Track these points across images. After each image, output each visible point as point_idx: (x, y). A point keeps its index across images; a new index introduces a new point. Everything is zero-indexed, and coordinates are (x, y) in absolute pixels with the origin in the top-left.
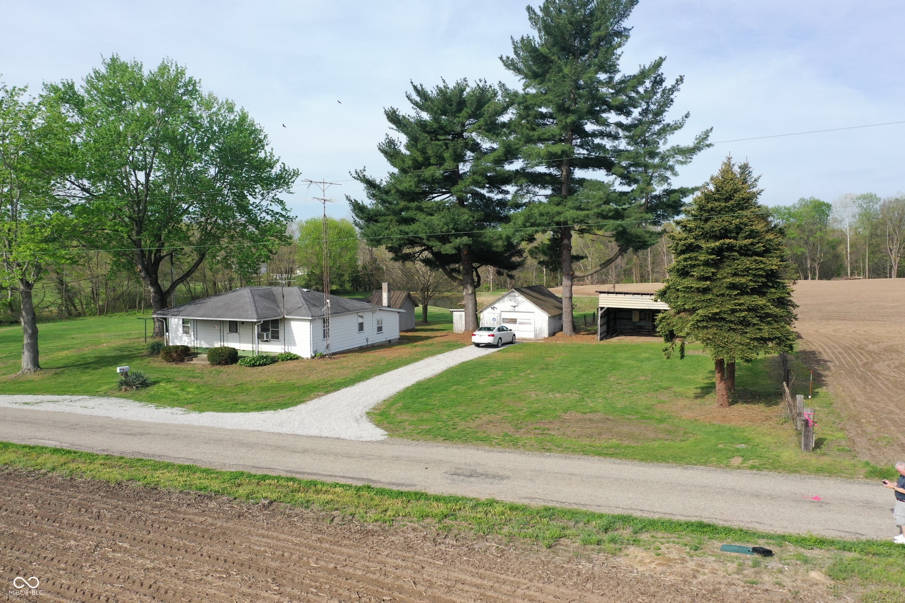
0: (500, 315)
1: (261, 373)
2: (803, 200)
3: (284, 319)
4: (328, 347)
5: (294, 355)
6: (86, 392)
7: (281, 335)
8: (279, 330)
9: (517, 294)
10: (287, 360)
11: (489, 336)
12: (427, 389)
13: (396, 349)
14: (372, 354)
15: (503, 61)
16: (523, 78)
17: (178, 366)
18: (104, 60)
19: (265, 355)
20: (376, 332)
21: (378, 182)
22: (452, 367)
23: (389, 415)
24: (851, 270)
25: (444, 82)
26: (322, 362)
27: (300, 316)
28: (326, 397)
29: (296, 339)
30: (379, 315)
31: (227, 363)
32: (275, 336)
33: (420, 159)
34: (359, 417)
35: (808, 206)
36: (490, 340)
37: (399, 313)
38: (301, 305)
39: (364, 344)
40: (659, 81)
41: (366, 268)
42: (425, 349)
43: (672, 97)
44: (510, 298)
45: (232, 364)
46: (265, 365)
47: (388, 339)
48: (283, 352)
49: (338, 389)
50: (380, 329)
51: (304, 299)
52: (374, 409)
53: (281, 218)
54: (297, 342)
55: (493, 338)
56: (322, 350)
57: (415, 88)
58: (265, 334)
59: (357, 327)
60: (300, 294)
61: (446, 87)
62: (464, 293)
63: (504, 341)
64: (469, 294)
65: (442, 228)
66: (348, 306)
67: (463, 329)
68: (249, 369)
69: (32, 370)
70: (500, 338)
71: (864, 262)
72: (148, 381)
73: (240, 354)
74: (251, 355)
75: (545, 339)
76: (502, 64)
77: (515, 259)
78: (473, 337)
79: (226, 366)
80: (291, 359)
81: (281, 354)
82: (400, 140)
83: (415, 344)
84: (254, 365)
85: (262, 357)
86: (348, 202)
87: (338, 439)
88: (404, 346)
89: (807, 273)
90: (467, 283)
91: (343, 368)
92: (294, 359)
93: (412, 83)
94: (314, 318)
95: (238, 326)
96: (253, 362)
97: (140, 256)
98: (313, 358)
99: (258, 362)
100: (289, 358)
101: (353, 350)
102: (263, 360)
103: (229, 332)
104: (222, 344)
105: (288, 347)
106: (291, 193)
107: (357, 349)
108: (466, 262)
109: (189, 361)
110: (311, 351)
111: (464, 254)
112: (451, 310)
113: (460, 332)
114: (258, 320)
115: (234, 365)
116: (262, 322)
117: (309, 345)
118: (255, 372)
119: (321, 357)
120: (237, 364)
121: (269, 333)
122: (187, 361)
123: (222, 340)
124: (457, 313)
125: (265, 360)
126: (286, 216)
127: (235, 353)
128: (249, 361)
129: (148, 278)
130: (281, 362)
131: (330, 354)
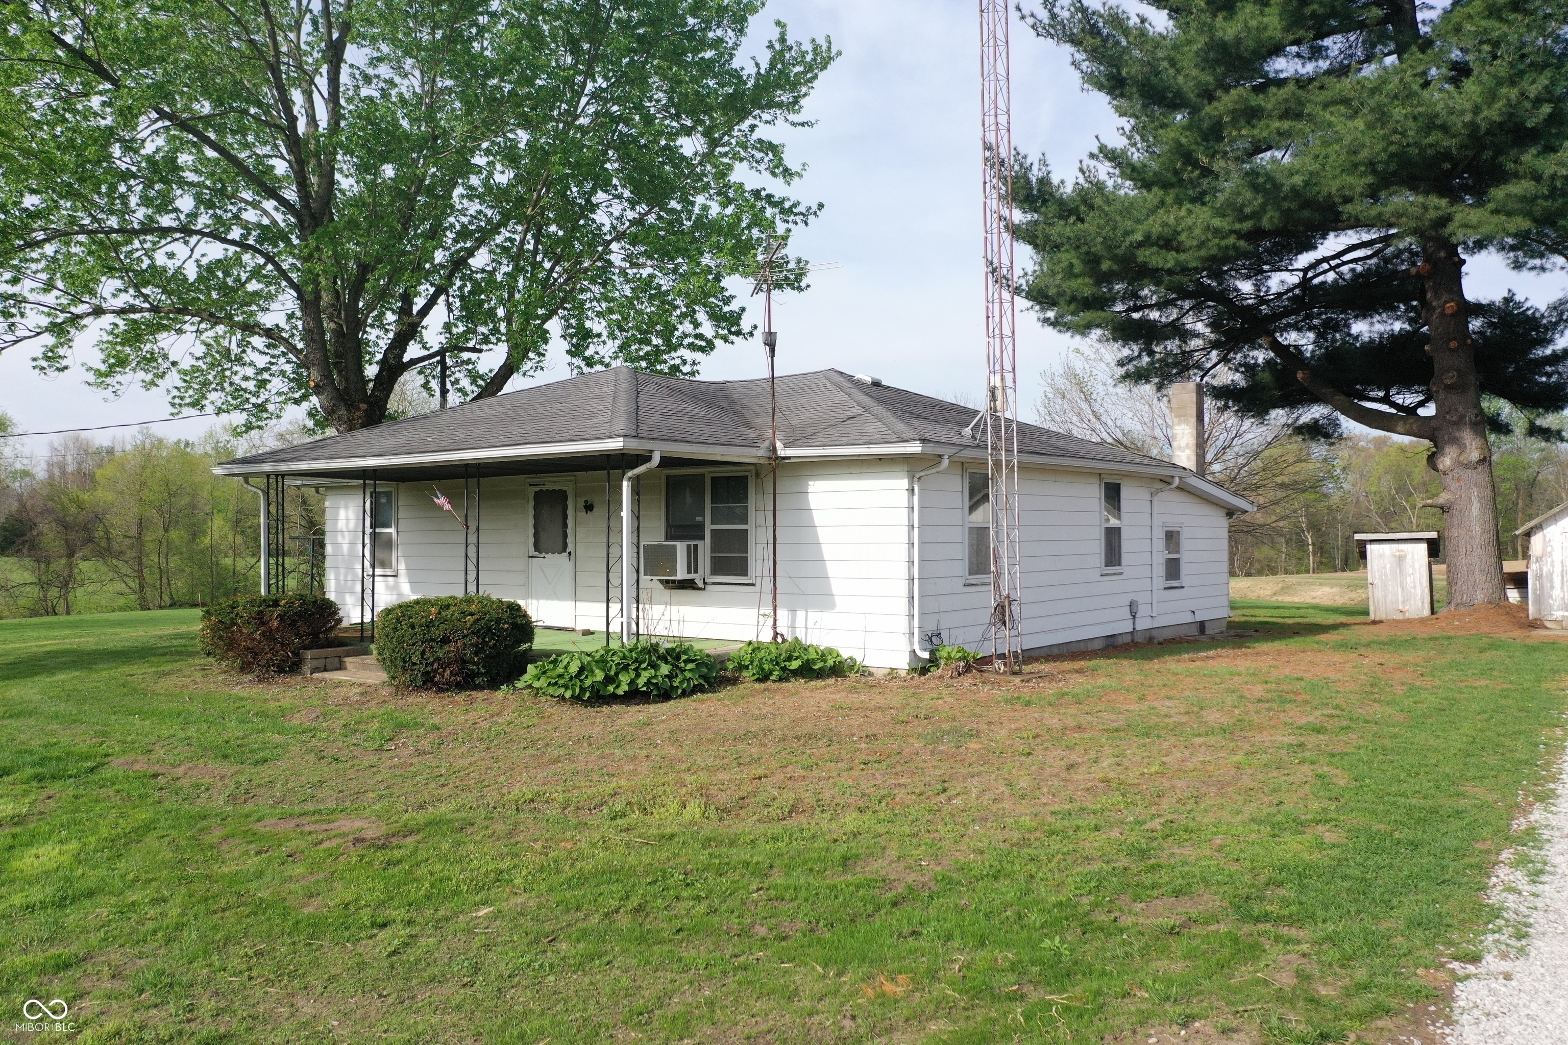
3: (774, 469)
4: (1000, 616)
5: (824, 655)
8: (750, 527)
10: (787, 675)
19: (666, 643)
27: (854, 443)
29: (833, 568)
30: (1170, 510)
31: (466, 682)
37: (1230, 511)
38: (857, 411)
39: (1123, 624)
45: (494, 685)
46: (665, 695)
47: (1199, 617)
48: (766, 637)
50: (1173, 570)
54: (836, 587)
58: (681, 548)
59: (1098, 547)
62: (1446, 462)
64: (1466, 466)
67: (1420, 602)
68: (569, 712)
73: (540, 642)
74: (591, 646)
79: (461, 697)
80: (808, 671)
81: (755, 647)
84: (599, 697)
85: (653, 658)
90: (1459, 423)
92: (820, 674)
94: (939, 450)
95: (570, 522)
96: (599, 676)
97: (316, 337)
98: (924, 671)
99: (625, 679)
100: (795, 665)
101: (1082, 647)
102: (654, 666)
103: (532, 552)
104: (472, 589)
105: (793, 611)
106: (803, 124)
107: (1097, 645)
108: (1453, 344)
109: (325, 670)
110: (912, 634)
111: (1443, 314)
112: (1358, 537)
113: (1400, 617)
114: (635, 445)
115: (499, 694)
116: (656, 459)
117: (905, 602)
118: (596, 730)
119: (968, 669)
120: (519, 685)
121: (700, 543)
122: (315, 670)
123: (471, 567)
124: (1386, 547)
125: (665, 669)
126: (787, 205)
127: (515, 626)
128: (582, 669)
129: (342, 412)
130: (757, 686)
131: (1016, 655)
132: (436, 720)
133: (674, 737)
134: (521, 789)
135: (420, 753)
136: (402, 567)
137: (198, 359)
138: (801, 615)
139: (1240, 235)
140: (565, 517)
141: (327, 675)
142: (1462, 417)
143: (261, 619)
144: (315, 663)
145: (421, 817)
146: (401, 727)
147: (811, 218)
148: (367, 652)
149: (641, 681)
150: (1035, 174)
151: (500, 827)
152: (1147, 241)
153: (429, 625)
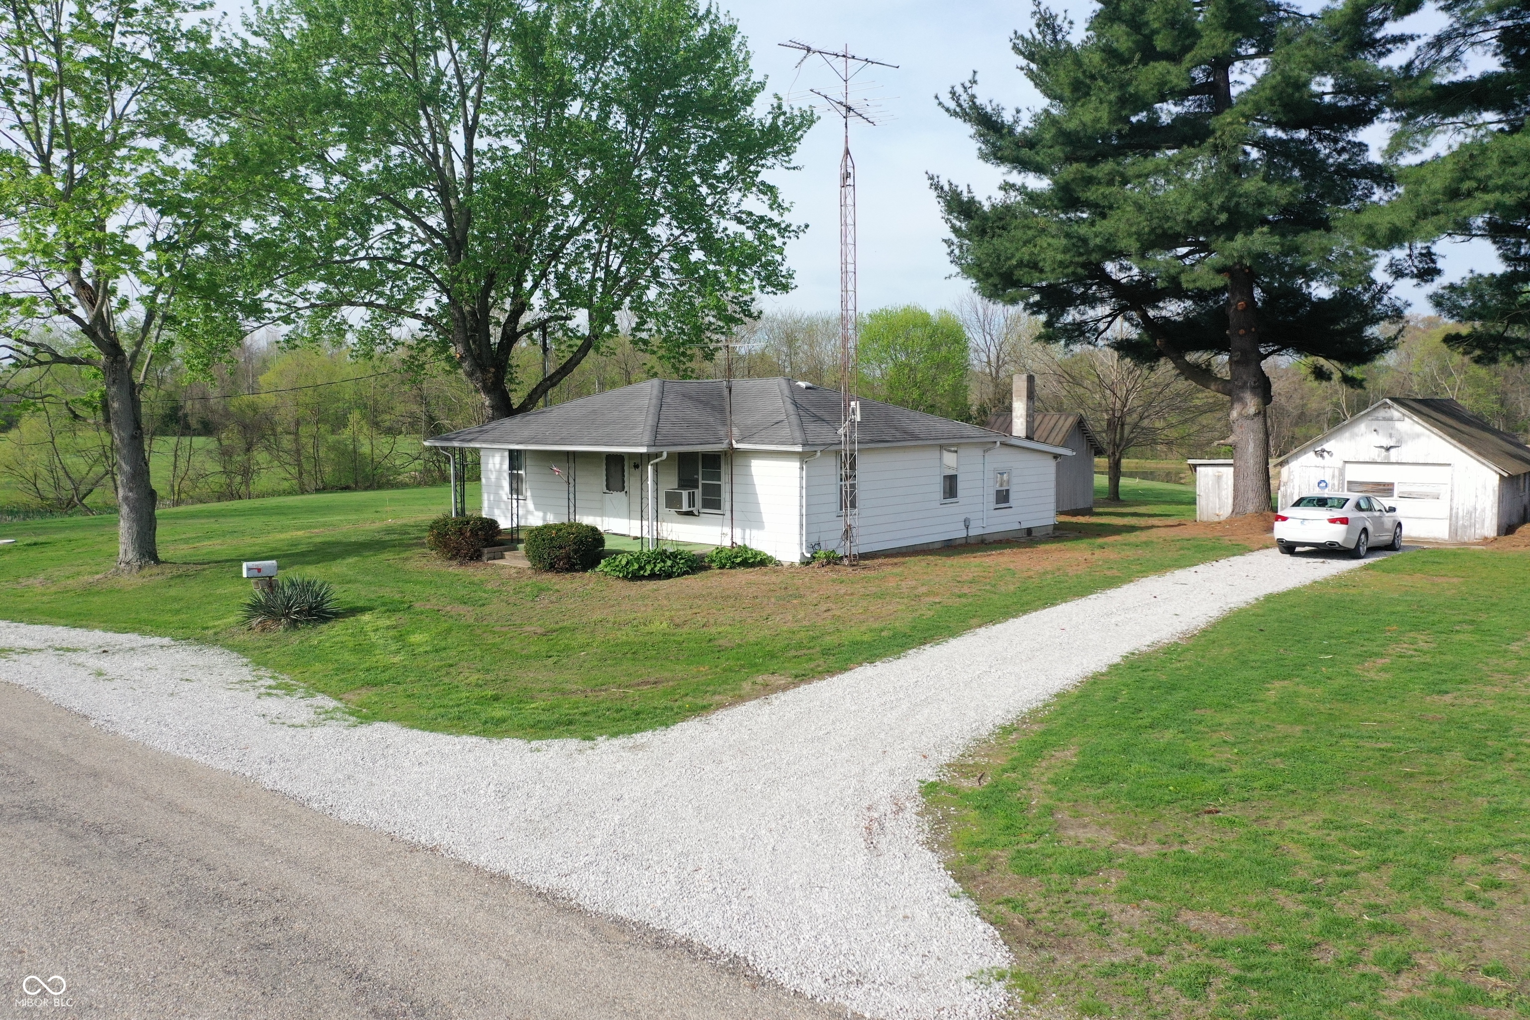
0: (1342, 472)
1: (643, 598)
3: (732, 454)
4: (847, 533)
5: (756, 554)
7: (725, 496)
8: (722, 483)
9: (1396, 412)
10: (734, 566)
11: (1333, 521)
12: (1173, 688)
13: (1046, 552)
14: (977, 561)
17: (461, 570)
19: (671, 549)
20: (993, 505)
21: (1007, 117)
22: (1241, 611)
26: (827, 574)
27: (771, 443)
28: (790, 694)
29: (763, 508)
30: (1000, 458)
31: (571, 568)
32: (712, 501)
34: (885, 807)
36: (1336, 534)
37: (1056, 456)
38: (783, 417)
39: (958, 533)
41: (985, 412)
42: (1130, 553)
44: (1375, 425)
45: (585, 570)
46: (669, 576)
47: (1026, 525)
48: (727, 543)
49: (844, 668)
50: (1003, 497)
51: (795, 403)
52: (960, 768)
53: (770, 232)
54: (765, 517)
55: (1343, 527)
56: (833, 543)
58: (685, 494)
59: (937, 487)
60: (786, 392)
62: (1234, 414)
63: (1373, 540)
64: (1247, 417)
65: (1190, 210)
66: (915, 428)
67: (1229, 509)
68: (620, 584)
69: (138, 564)
70: (1364, 531)
72: (329, 606)
73: (609, 545)
74: (636, 548)
75: (1489, 540)
77: (1374, 331)
78: (1278, 525)
79: (568, 576)
80: (745, 563)
81: (720, 550)
82: (1070, 17)
83: (1100, 541)
84: (636, 577)
85: (663, 555)
86: (933, 194)
88: (1069, 544)
90: (1243, 387)
91: (881, 596)
92: (753, 565)
94: (813, 449)
95: (626, 474)
96: (636, 566)
97: (461, 324)
98: (808, 563)
99: (649, 568)
100: (739, 560)
101: (925, 547)
102: (664, 562)
103: (605, 490)
104: (572, 517)
105: (744, 530)
106: (794, 168)
107: (937, 546)
108: (1242, 332)
109: (494, 559)
110: (801, 544)
111: (1236, 309)
112: (1190, 461)
113: (1216, 519)
114: (653, 450)
115: (588, 574)
116: (665, 455)
117: (798, 527)
118: (633, 593)
119: (828, 563)
120: (597, 570)
121: (696, 491)
122: (489, 559)
123: (571, 505)
124: (1210, 470)
125: (669, 563)
126: (783, 226)
127: (595, 539)
128: (627, 563)
129: (478, 374)
130: (718, 571)
131: (855, 556)
132: (557, 587)
133: (667, 597)
134: (597, 616)
135: (552, 602)
136: (529, 494)
137: (367, 322)
138: (748, 531)
139: (1077, 264)
140: (623, 471)
141: (496, 562)
142: (1245, 383)
143: (461, 532)
144: (491, 555)
145: (557, 626)
146: (541, 590)
147: (801, 234)
148: (516, 549)
149: (657, 569)
150: (965, 196)
151: (588, 630)
152: (1021, 264)
153: (552, 539)
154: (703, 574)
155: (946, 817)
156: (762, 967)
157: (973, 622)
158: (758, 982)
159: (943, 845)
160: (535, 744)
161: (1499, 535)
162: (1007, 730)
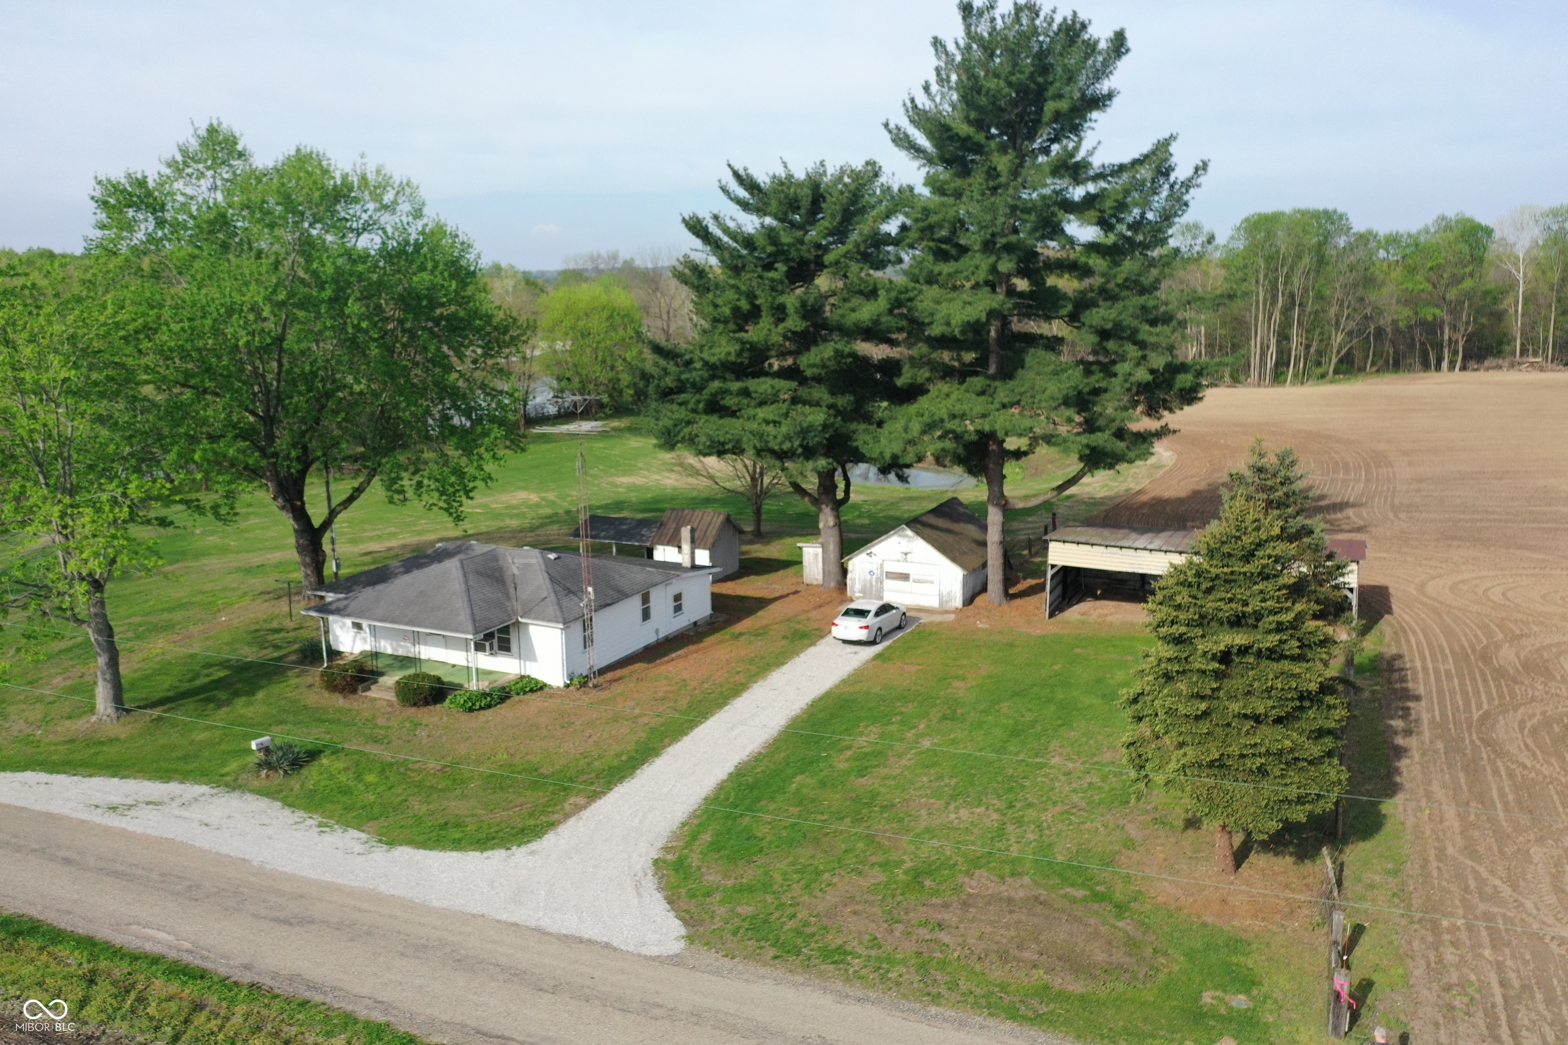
0: (882, 566)
1: (483, 729)
2: (1444, 218)
5: (537, 683)
6: (204, 775)
7: (514, 645)
8: (511, 639)
9: (910, 532)
10: (525, 692)
11: (861, 628)
12: (753, 787)
13: (705, 649)
14: (665, 670)
15: (890, 132)
16: (924, 165)
18: (196, 130)
20: (672, 611)
22: (797, 717)
23: (690, 867)
24: (1522, 345)
25: (786, 167)
26: (581, 693)
27: (543, 620)
29: (536, 648)
30: (676, 587)
31: (427, 703)
32: (505, 647)
33: (744, 305)
34: (641, 874)
35: (1451, 230)
36: (862, 635)
37: (710, 574)
38: (545, 595)
39: (652, 639)
40: (1164, 171)
42: (753, 647)
43: (1186, 198)
44: (899, 540)
45: (436, 703)
46: (489, 706)
47: (693, 621)
48: (518, 674)
49: (609, 789)
51: (551, 578)
52: (666, 849)
55: (866, 631)
56: (582, 670)
57: (736, 175)
58: (488, 646)
59: (641, 617)
60: (543, 563)
61: (790, 176)
62: (821, 524)
63: (884, 631)
66: (624, 585)
67: (820, 579)
68: (463, 717)
69: (114, 716)
70: (880, 629)
71: (1546, 330)
75: (957, 611)
76: (887, 136)
78: (833, 628)
80: (532, 689)
81: (515, 682)
83: (738, 628)
84: (472, 710)
87: (607, 946)
88: (719, 637)
89: (1442, 351)
90: (825, 504)
92: (536, 691)
93: (729, 166)
96: (470, 704)
98: (569, 687)
99: (478, 704)
100: (527, 687)
101: (633, 654)
102: (486, 699)
105: (527, 665)
107: (640, 651)
109: (366, 692)
110: (564, 674)
113: (816, 583)
115: (438, 708)
119: (581, 686)
120: (444, 705)
121: (495, 643)
124: (811, 550)
125: (489, 699)
128: (464, 702)
130: (516, 698)
135: (428, 737)
138: (529, 665)
141: (369, 695)
144: (363, 689)
154: (508, 701)
155: (663, 875)
156: (615, 944)
157: (667, 741)
158: (615, 949)
159: (663, 889)
160: (486, 854)
161: (964, 605)
162: (684, 824)
